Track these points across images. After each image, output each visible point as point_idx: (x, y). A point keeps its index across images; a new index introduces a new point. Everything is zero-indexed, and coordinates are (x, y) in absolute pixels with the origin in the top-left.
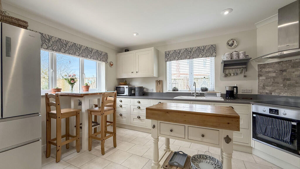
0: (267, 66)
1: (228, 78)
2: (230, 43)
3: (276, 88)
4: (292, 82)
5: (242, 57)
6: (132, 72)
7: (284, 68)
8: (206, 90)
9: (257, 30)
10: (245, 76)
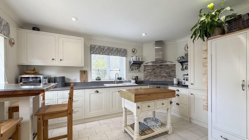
0: (148, 67)
1: (132, 71)
2: (133, 50)
3: (151, 77)
4: (157, 74)
5: (140, 60)
6: (53, 59)
7: (154, 68)
8: (121, 79)
9: (143, 47)
10: (139, 71)
